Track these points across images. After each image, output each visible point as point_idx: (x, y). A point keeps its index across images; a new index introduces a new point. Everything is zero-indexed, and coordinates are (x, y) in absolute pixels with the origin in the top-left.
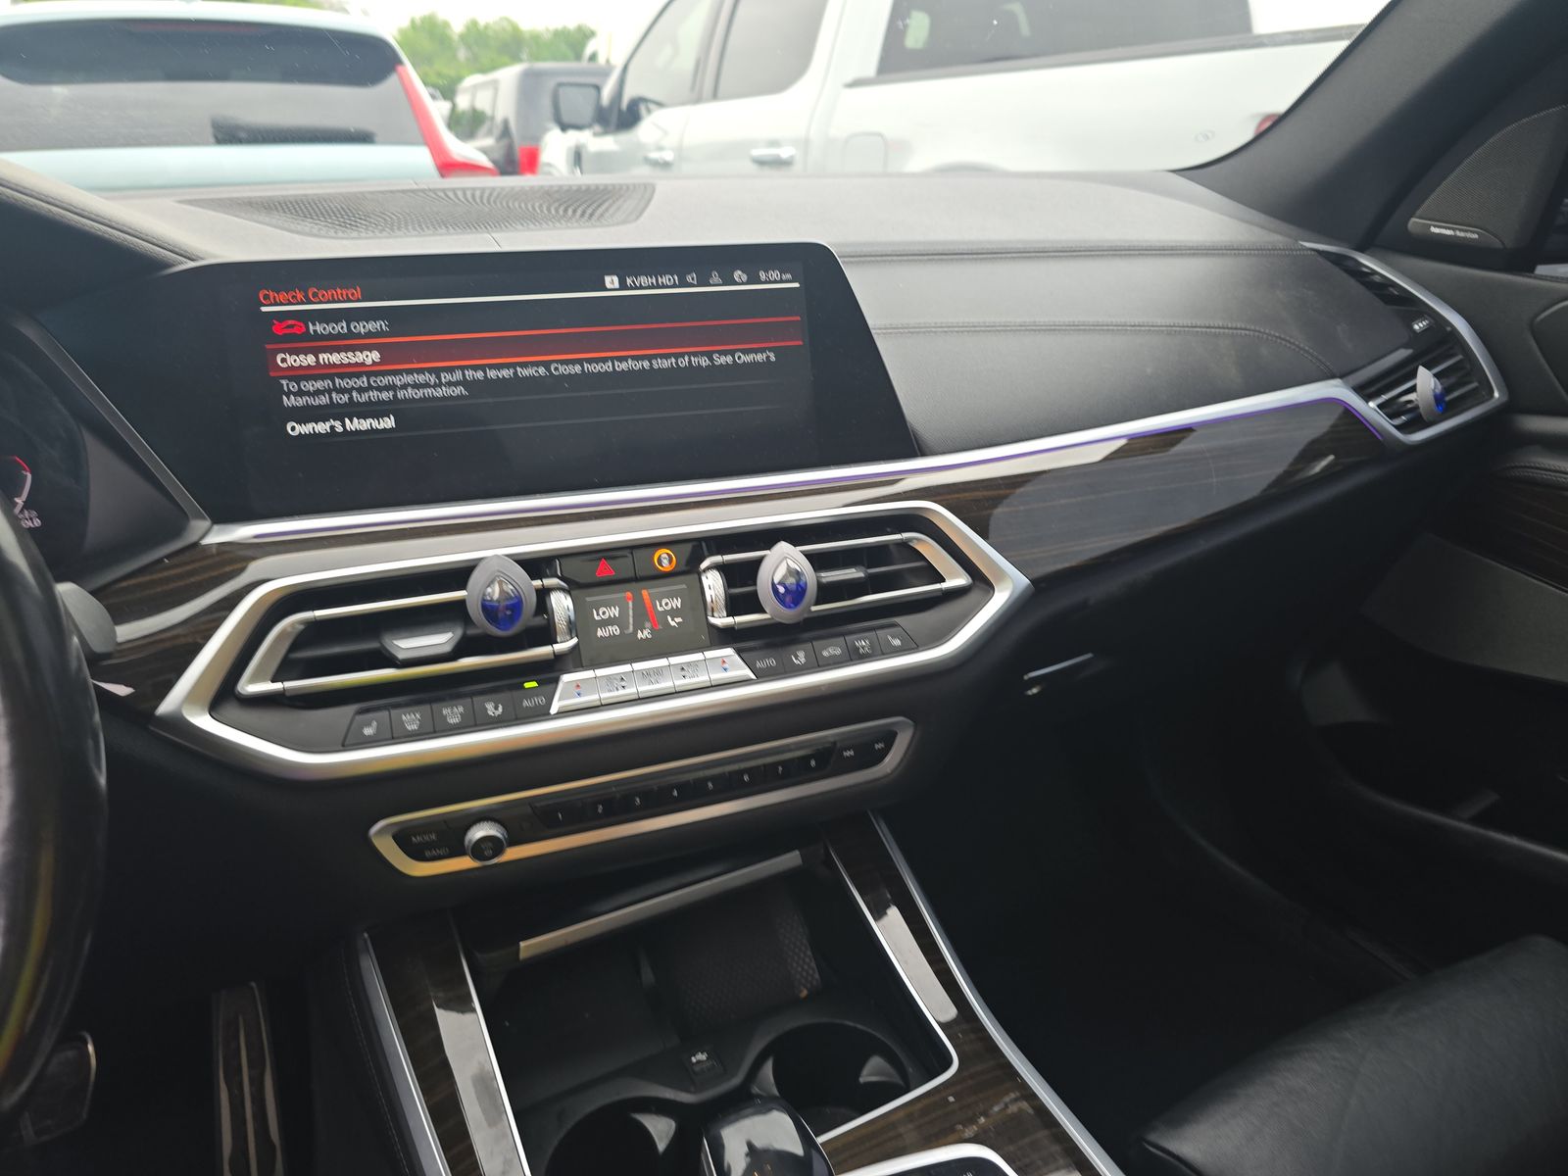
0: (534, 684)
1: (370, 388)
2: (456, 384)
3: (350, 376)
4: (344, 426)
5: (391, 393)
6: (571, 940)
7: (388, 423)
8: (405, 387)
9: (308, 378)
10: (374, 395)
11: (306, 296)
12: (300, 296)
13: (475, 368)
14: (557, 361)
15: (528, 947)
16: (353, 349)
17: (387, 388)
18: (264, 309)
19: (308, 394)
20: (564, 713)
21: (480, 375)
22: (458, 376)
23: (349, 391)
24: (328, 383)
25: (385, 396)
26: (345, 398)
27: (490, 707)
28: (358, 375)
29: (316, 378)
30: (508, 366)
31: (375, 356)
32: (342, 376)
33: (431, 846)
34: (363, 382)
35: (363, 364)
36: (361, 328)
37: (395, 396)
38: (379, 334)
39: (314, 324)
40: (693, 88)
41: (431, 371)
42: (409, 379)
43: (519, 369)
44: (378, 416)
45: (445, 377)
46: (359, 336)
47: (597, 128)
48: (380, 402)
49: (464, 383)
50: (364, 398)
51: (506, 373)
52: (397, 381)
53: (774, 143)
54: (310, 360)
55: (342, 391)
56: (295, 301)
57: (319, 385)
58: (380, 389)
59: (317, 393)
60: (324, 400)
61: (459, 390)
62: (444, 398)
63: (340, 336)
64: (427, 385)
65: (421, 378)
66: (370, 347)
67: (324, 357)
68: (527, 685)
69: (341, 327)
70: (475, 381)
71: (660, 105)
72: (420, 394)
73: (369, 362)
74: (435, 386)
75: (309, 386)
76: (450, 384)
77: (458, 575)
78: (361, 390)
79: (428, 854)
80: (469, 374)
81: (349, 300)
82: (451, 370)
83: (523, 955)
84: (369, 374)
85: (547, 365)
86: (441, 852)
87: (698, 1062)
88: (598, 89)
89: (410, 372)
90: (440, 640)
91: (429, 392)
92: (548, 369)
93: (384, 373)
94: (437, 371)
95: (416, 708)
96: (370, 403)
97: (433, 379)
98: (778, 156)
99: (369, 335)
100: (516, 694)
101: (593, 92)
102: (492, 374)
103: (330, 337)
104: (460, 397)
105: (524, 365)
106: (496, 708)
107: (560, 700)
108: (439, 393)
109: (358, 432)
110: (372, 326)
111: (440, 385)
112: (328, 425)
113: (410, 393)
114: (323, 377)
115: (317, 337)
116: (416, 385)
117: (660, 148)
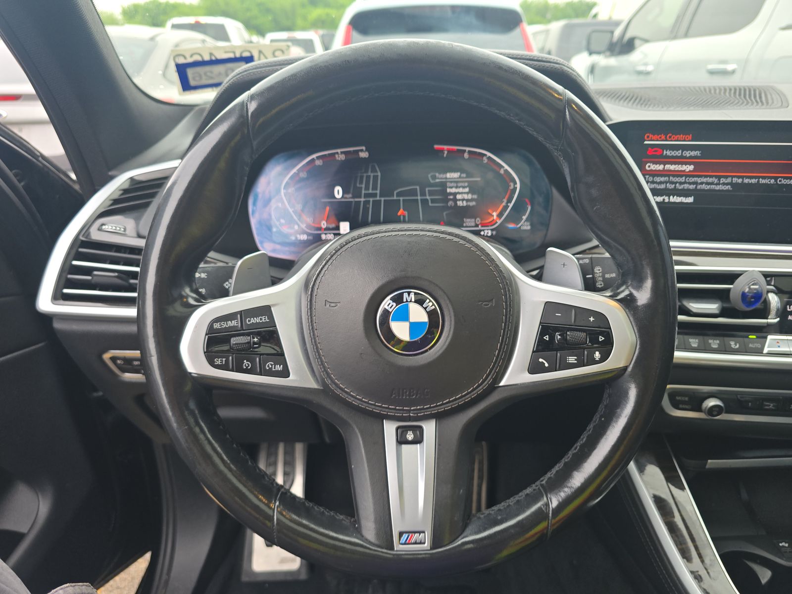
0: (754, 337)
1: (685, 183)
2: (727, 184)
3: (678, 176)
4: (669, 199)
5: (695, 186)
6: (733, 466)
7: (690, 200)
8: (702, 183)
9: (658, 176)
10: (686, 186)
11: (666, 137)
12: (663, 137)
13: (739, 177)
14: (782, 177)
15: (711, 463)
16: (682, 163)
17: (693, 183)
18: (646, 142)
19: (656, 183)
20: (770, 354)
21: (740, 181)
22: (729, 180)
23: (676, 183)
24: (666, 179)
25: (692, 187)
26: (673, 186)
27: (732, 343)
28: (681, 176)
29: (662, 176)
30: (755, 177)
31: (691, 168)
32: (674, 176)
33: (684, 403)
34: (683, 179)
35: (684, 171)
36: (688, 154)
37: (696, 187)
38: (696, 157)
39: (667, 151)
40: (672, 31)
41: (716, 177)
42: (705, 180)
43: (760, 179)
44: (686, 196)
45: (723, 180)
46: (686, 158)
47: (608, 53)
48: (688, 190)
49: (731, 184)
50: (681, 187)
51: (754, 181)
52: (699, 180)
53: (724, 62)
54: (661, 167)
55: (672, 183)
56: (660, 139)
57: (662, 179)
58: (690, 183)
59: (661, 183)
60: (663, 186)
61: (728, 187)
62: (719, 190)
63: (677, 157)
64: (712, 184)
65: (710, 180)
66: (690, 164)
67: (668, 167)
68: (750, 337)
69: (678, 153)
70: (737, 184)
71: (646, 41)
72: (708, 187)
73: (688, 170)
74: (717, 184)
75: (658, 179)
76: (724, 184)
77: (731, 277)
78: (681, 183)
79: (681, 406)
80: (735, 180)
81: (685, 141)
82: (726, 177)
83: (707, 466)
84: (686, 176)
85: (776, 178)
86: (687, 407)
87: (783, 546)
88: (612, 32)
89: (706, 176)
90: (712, 307)
91: (713, 187)
92: (776, 181)
93: (693, 176)
94: (719, 177)
95: (718, 338)
96: (683, 190)
97: (716, 181)
98: (726, 69)
99: (691, 157)
100: (746, 339)
101: (609, 35)
102: (746, 181)
103: (673, 157)
104: (728, 191)
105: (764, 178)
106: (736, 345)
107: (768, 347)
108: (718, 188)
109: (675, 203)
110: (693, 153)
111: (719, 184)
112: (662, 198)
113: (704, 187)
114: (665, 176)
115: (667, 157)
116: (708, 183)
117: (646, 64)
